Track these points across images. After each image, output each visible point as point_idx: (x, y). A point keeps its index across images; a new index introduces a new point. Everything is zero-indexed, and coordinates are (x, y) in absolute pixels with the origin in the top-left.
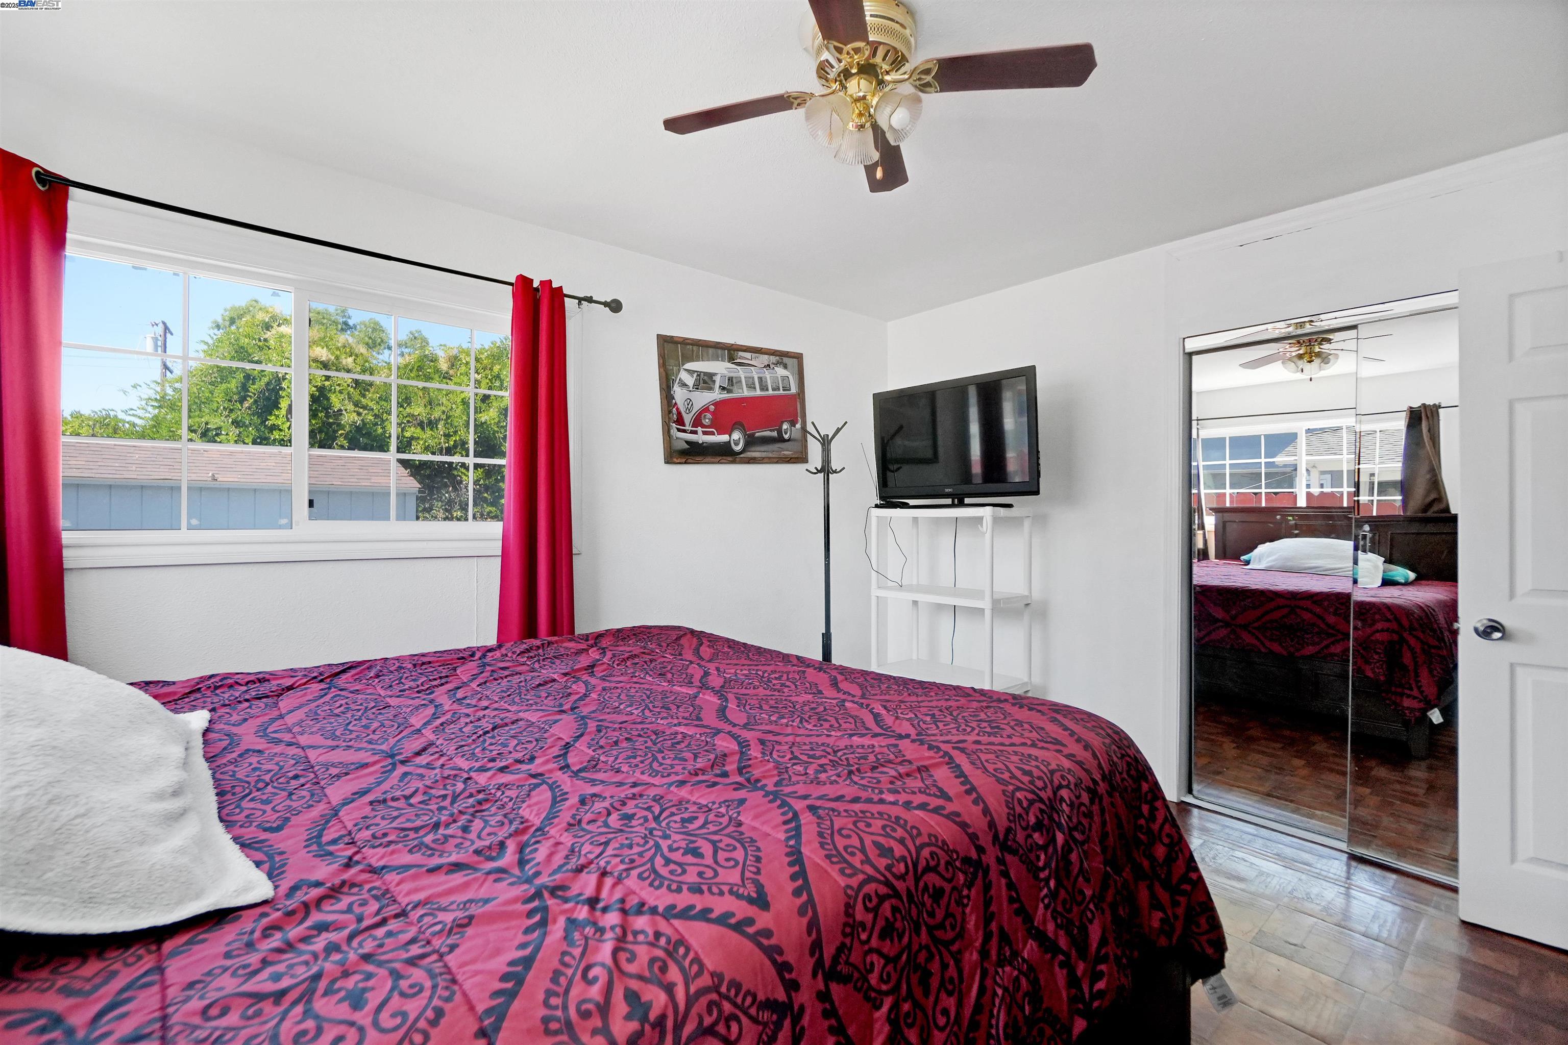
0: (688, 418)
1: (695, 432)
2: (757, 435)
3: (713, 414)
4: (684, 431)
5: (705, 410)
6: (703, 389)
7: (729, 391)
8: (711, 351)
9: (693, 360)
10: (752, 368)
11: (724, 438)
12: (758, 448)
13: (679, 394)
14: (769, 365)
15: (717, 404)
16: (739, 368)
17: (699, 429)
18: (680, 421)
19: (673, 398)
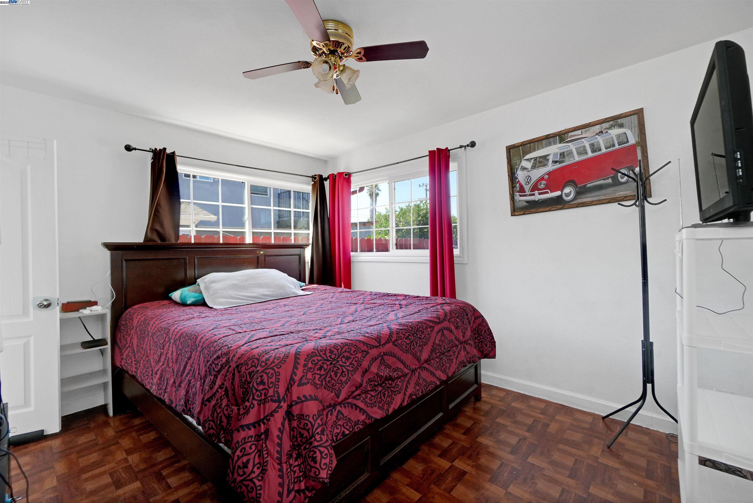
0: (527, 188)
1: (533, 195)
2: (588, 185)
3: (546, 180)
4: (525, 196)
5: (542, 179)
6: (539, 167)
7: (560, 162)
8: (544, 142)
9: (530, 152)
10: (583, 140)
11: (558, 193)
12: (589, 195)
13: (521, 175)
14: (602, 132)
15: (549, 173)
16: (569, 144)
17: (536, 192)
18: (522, 190)
19: (517, 178)
